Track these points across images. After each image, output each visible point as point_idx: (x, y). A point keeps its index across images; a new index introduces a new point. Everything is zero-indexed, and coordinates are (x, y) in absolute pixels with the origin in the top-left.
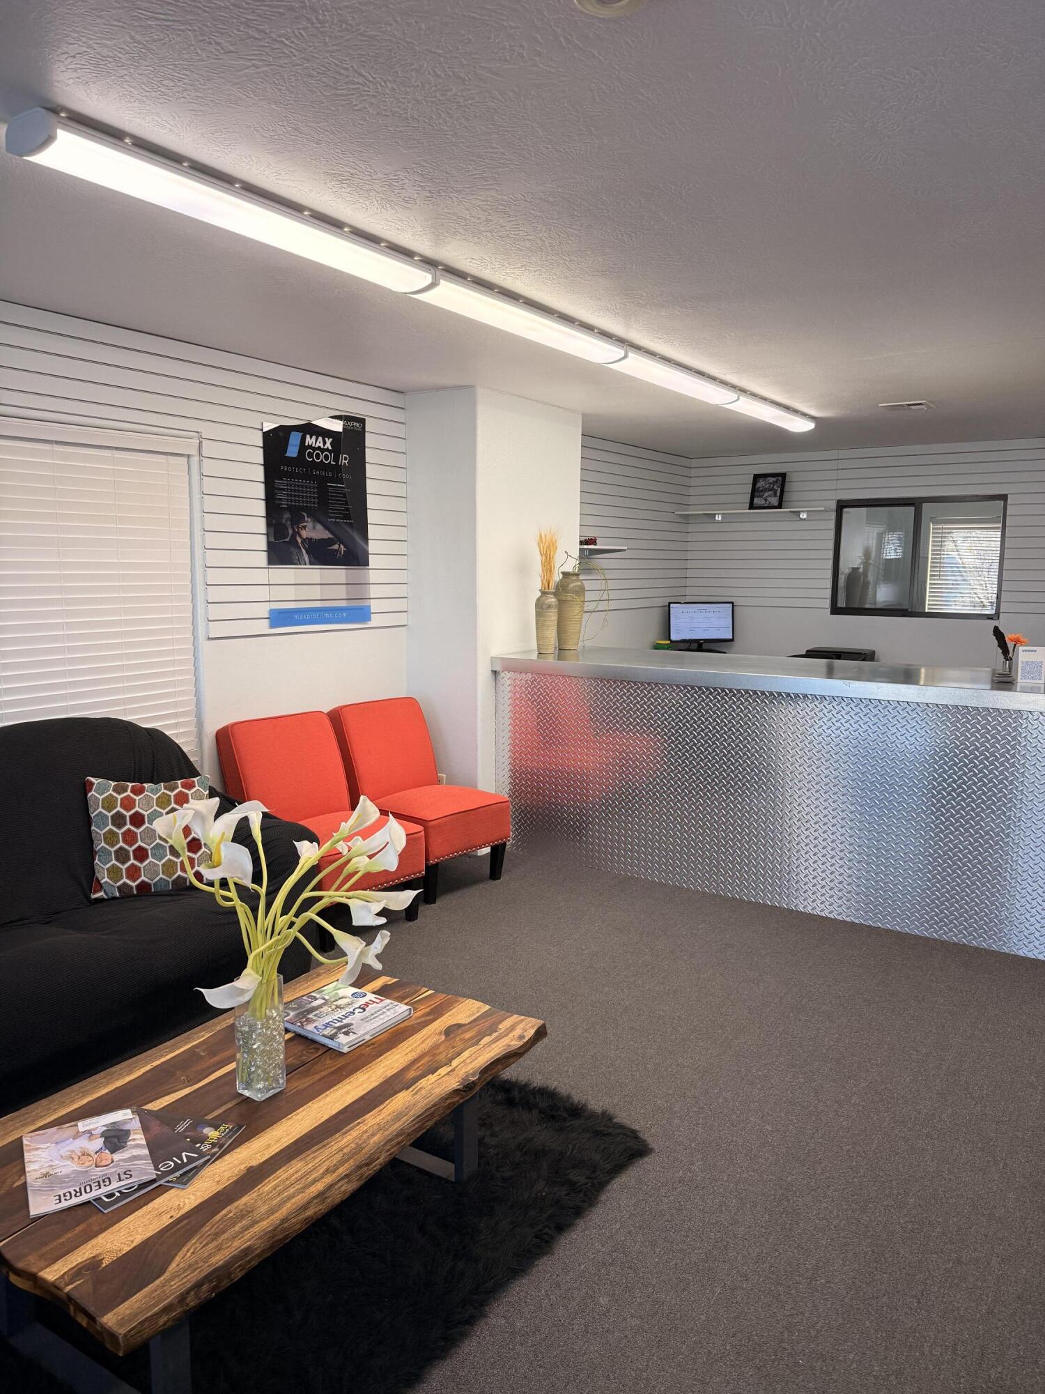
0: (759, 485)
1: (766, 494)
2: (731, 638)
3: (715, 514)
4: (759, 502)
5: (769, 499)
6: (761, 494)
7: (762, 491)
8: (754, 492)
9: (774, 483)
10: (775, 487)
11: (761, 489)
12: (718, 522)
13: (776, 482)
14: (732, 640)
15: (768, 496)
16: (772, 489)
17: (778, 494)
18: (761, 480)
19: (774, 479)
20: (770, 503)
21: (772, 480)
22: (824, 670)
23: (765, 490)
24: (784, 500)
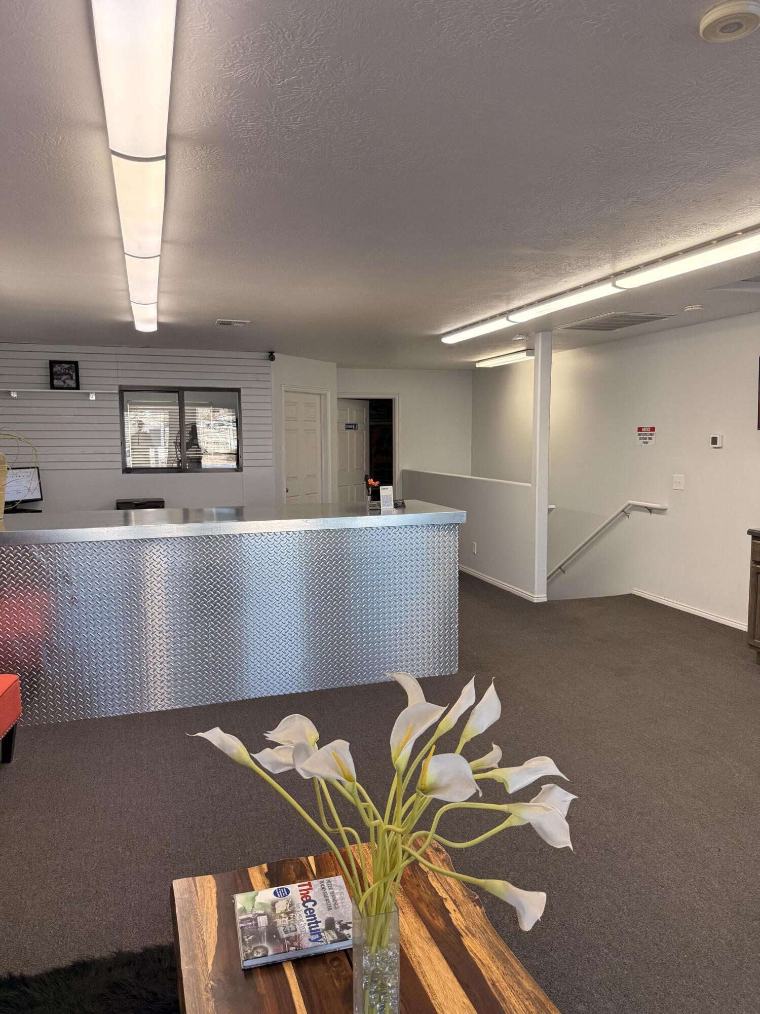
0: (55, 369)
1: (64, 378)
2: (40, 497)
3: (10, 392)
4: (59, 384)
5: (67, 381)
6: (59, 377)
7: (59, 375)
8: (52, 375)
9: (68, 369)
10: (70, 372)
11: (58, 373)
12: (13, 398)
13: (71, 368)
14: (41, 499)
15: (65, 379)
16: (68, 374)
17: (74, 378)
18: (56, 366)
19: (68, 366)
20: (68, 385)
21: (66, 366)
22: (122, 519)
23: (62, 374)
24: (80, 383)
